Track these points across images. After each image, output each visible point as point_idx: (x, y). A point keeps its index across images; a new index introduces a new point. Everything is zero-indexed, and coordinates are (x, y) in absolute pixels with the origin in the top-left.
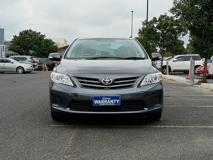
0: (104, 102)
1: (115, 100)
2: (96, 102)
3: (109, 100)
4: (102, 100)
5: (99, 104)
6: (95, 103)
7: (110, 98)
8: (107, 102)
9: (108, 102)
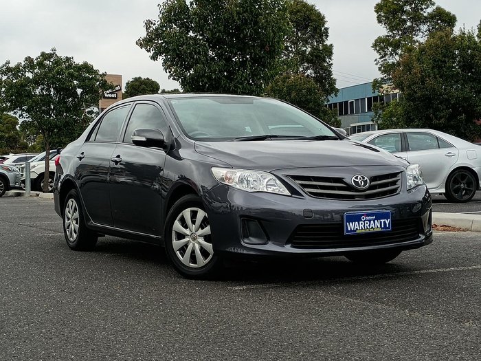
0: (364, 226)
1: (382, 221)
2: (351, 226)
3: (372, 222)
4: (360, 222)
5: (355, 231)
6: (349, 229)
7: (374, 217)
8: (369, 226)
9: (371, 226)
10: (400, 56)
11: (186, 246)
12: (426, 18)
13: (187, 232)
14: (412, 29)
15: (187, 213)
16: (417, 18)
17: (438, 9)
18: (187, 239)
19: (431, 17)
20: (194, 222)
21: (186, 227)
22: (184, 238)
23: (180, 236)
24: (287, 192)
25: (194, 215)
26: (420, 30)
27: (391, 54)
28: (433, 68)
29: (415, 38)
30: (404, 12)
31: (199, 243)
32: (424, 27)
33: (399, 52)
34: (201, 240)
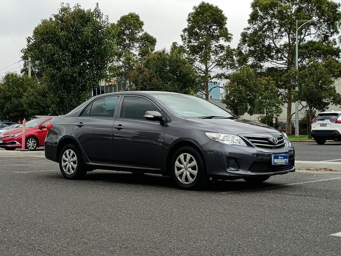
0: (280, 161)
1: (285, 159)
3: (282, 159)
4: (278, 159)
10: (123, 62)
11: (182, 173)
12: (138, 39)
13: (182, 166)
14: (129, 46)
15: (182, 156)
16: (133, 39)
17: (146, 34)
18: (182, 170)
19: (142, 38)
20: (185, 161)
21: (182, 164)
22: (181, 169)
23: (179, 169)
24: (245, 145)
25: (185, 157)
26: (134, 46)
27: (117, 61)
28: (156, 72)
29: (131, 51)
30: (124, 34)
31: (189, 171)
32: (137, 45)
33: (122, 59)
34: (190, 170)
